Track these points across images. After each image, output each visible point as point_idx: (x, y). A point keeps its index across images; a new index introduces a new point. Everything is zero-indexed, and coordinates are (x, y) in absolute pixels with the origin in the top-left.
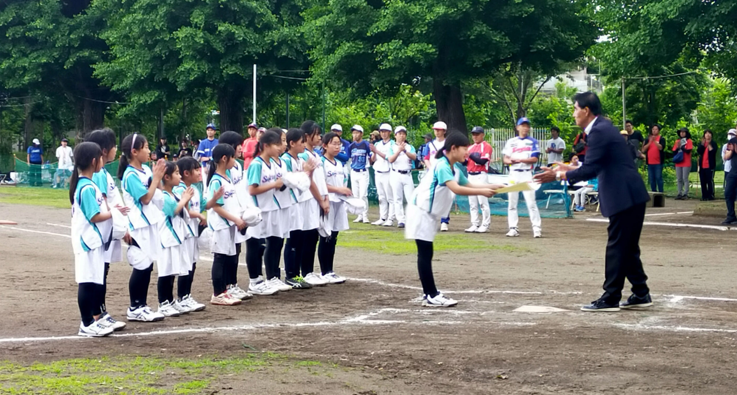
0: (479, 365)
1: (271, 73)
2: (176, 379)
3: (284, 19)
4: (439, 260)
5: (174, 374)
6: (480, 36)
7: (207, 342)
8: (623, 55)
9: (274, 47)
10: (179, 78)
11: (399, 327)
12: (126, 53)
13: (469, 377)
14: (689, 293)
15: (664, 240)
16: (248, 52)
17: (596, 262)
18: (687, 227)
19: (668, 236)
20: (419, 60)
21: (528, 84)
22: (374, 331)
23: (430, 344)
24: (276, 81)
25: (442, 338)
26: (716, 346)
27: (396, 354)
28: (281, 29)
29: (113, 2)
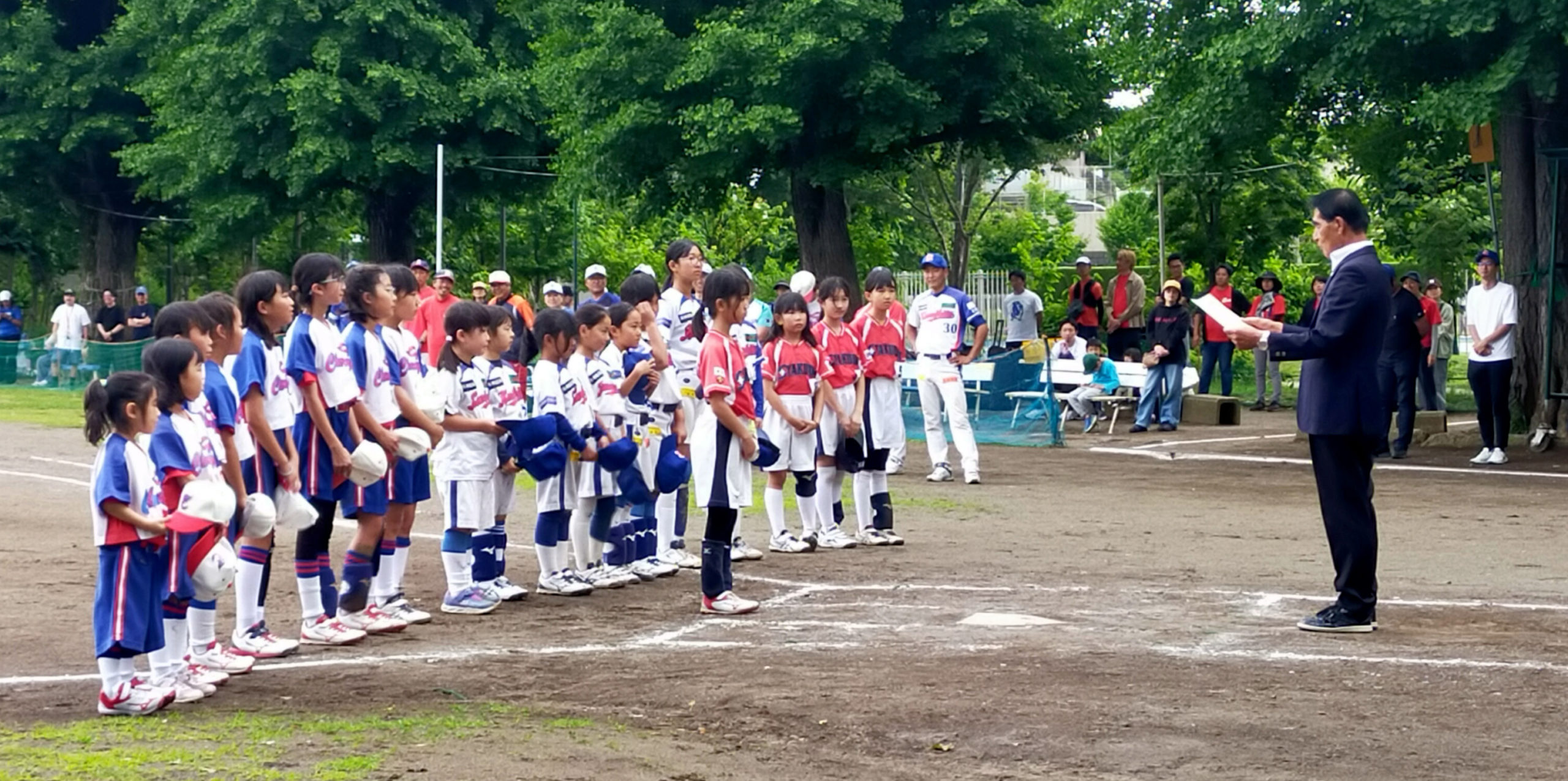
0: (896, 725)
1: (473, 163)
2: (316, 754)
3: (498, 56)
5: (312, 745)
6: (883, 91)
7: (369, 683)
9: (478, 112)
10: (290, 171)
11: (740, 654)
12: (185, 120)
13: (880, 748)
14: (1291, 588)
15: (1242, 489)
16: (427, 120)
17: (1112, 530)
18: (1285, 463)
19: (1250, 481)
20: (767, 139)
21: (973, 185)
22: (692, 662)
23: (802, 686)
24: (483, 179)
25: (824, 675)
26: (1346, 688)
27: (738, 706)
28: (492, 75)
29: (159, 23)
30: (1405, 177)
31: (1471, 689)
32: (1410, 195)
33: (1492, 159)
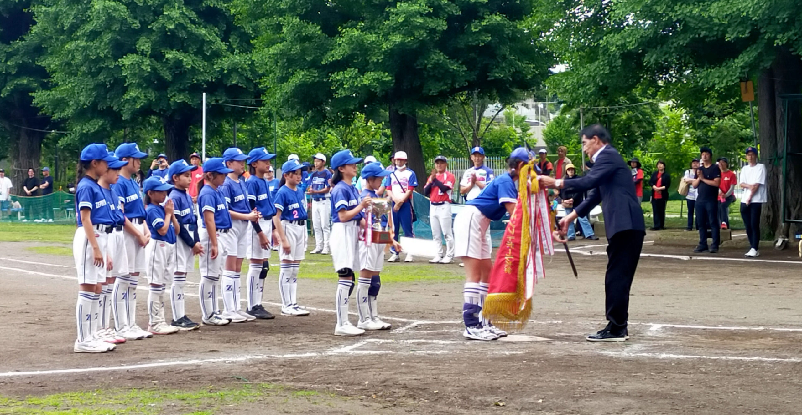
0: (474, 393)
1: (220, 102)
2: (178, 411)
3: (234, 47)
4: (409, 291)
5: (175, 406)
6: (437, 65)
7: (197, 374)
8: (583, 85)
9: (224, 76)
10: (124, 107)
11: (388, 357)
12: (68, 80)
13: (467, 405)
14: (665, 321)
16: (197, 80)
18: (649, 256)
20: (375, 89)
22: (363, 361)
23: (422, 374)
24: (225, 110)
25: (433, 367)
26: (702, 372)
27: (390, 383)
28: (231, 56)
29: (54, 29)
30: (706, 109)
31: (766, 372)
32: (709, 117)
33: (753, 100)
